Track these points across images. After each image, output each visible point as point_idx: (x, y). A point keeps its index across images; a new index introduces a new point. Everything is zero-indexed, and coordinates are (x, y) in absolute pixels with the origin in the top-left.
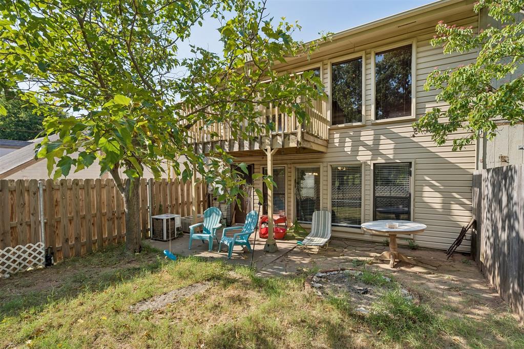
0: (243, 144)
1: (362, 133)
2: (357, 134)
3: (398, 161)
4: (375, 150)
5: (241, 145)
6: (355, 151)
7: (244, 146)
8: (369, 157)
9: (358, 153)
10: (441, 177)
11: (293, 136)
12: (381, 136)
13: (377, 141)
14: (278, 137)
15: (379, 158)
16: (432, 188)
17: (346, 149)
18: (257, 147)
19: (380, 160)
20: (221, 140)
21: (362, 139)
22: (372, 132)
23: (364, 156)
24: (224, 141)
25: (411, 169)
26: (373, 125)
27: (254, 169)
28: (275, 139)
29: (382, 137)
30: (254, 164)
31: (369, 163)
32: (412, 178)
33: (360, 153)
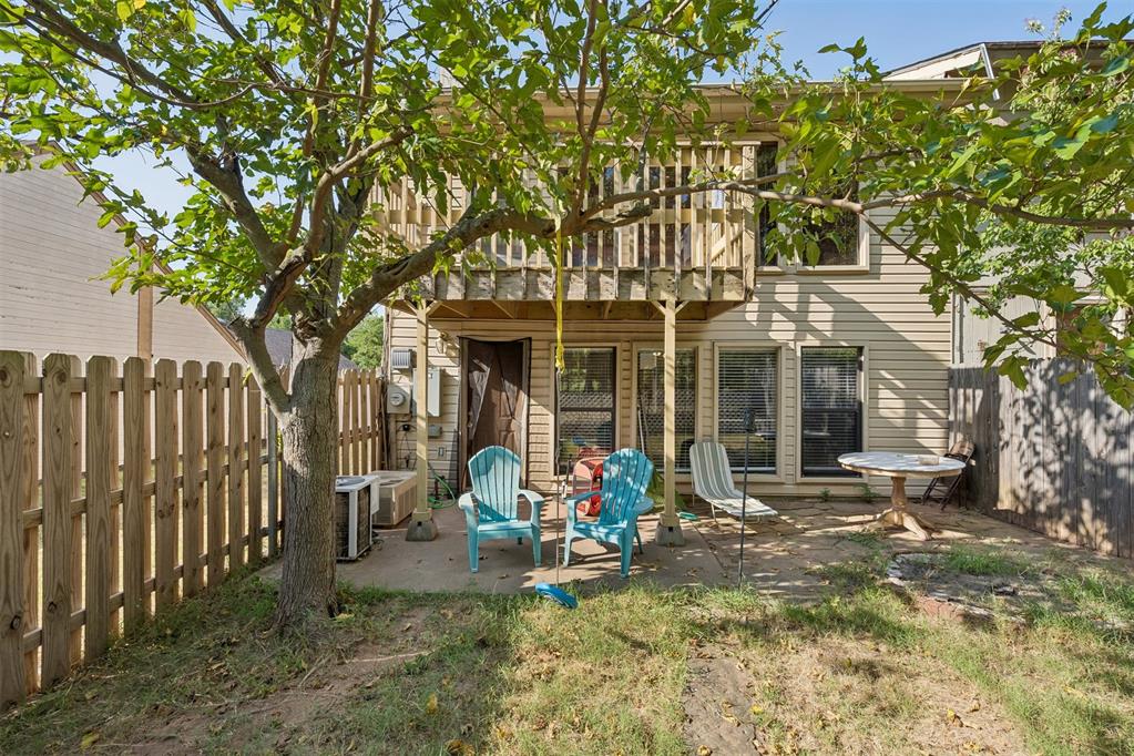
0: (598, 283)
1: (779, 288)
2: (768, 288)
3: (844, 344)
4: (800, 320)
5: (593, 286)
6: (765, 321)
7: (598, 290)
8: (791, 336)
9: (771, 326)
10: (907, 375)
11: (732, 277)
12: (812, 295)
13: (804, 303)
14: (695, 274)
15: (809, 337)
16: (895, 393)
17: (749, 317)
18: (638, 293)
19: (811, 341)
20: (528, 269)
21: (778, 298)
22: (795, 288)
23: (782, 332)
24: (538, 271)
25: (863, 358)
26: (800, 274)
27: (530, 350)
28: (687, 278)
29: (813, 298)
30: (530, 339)
31: (791, 345)
32: (862, 375)
33: (775, 326)
